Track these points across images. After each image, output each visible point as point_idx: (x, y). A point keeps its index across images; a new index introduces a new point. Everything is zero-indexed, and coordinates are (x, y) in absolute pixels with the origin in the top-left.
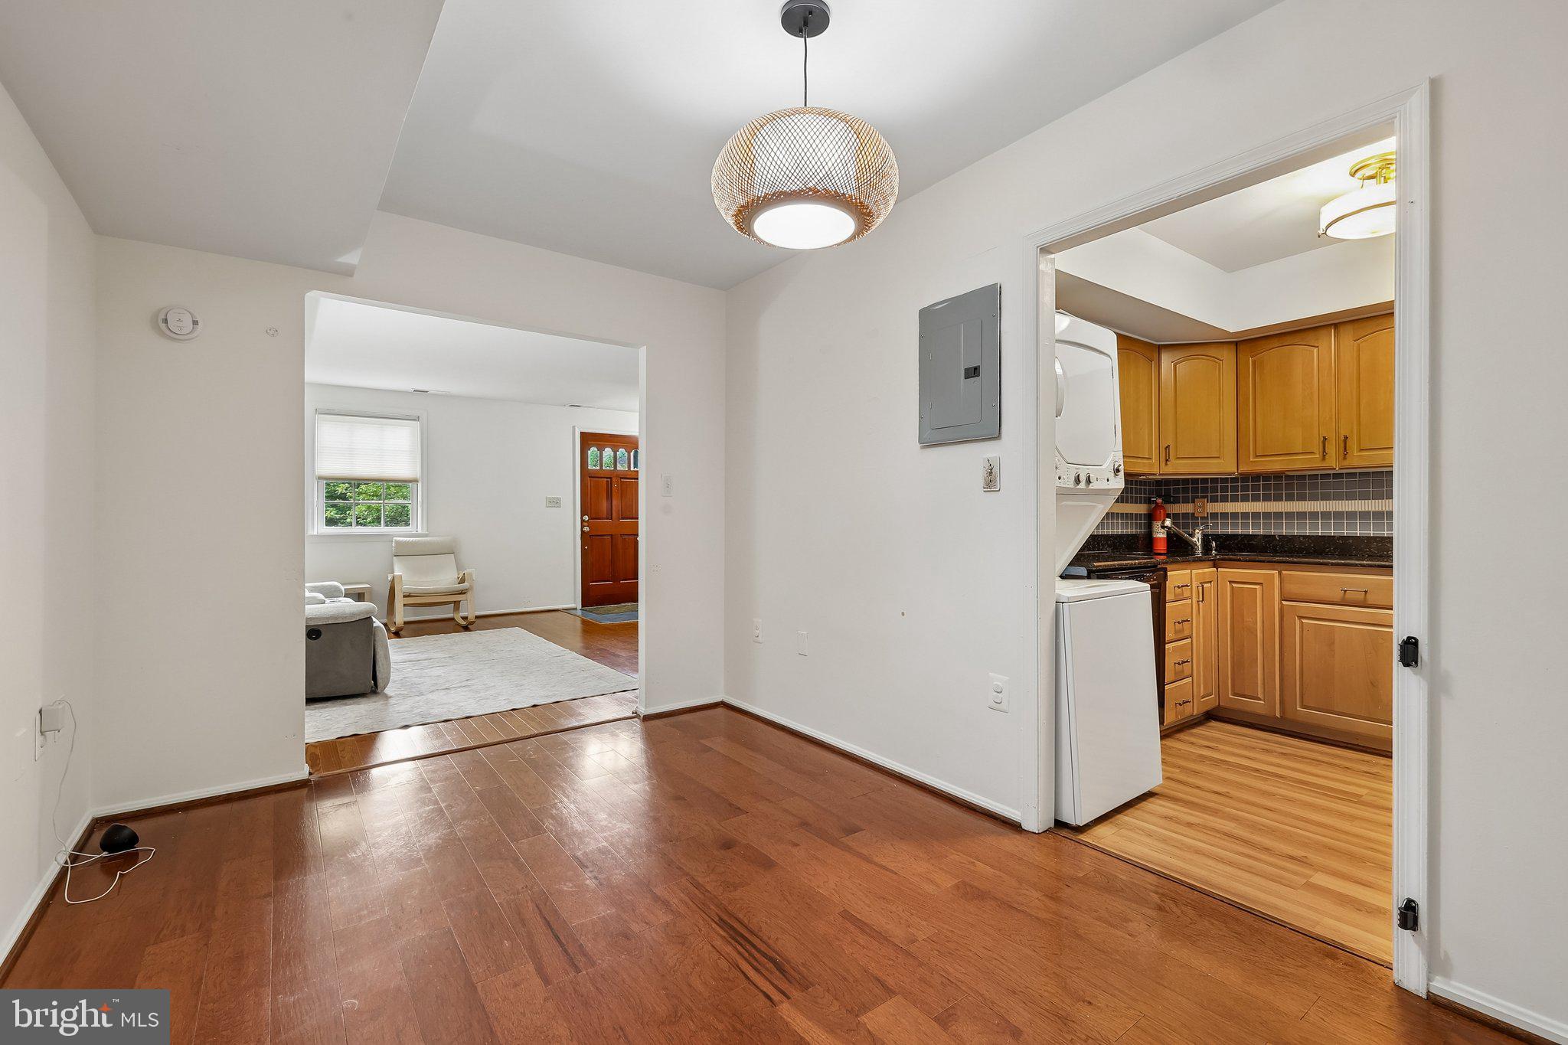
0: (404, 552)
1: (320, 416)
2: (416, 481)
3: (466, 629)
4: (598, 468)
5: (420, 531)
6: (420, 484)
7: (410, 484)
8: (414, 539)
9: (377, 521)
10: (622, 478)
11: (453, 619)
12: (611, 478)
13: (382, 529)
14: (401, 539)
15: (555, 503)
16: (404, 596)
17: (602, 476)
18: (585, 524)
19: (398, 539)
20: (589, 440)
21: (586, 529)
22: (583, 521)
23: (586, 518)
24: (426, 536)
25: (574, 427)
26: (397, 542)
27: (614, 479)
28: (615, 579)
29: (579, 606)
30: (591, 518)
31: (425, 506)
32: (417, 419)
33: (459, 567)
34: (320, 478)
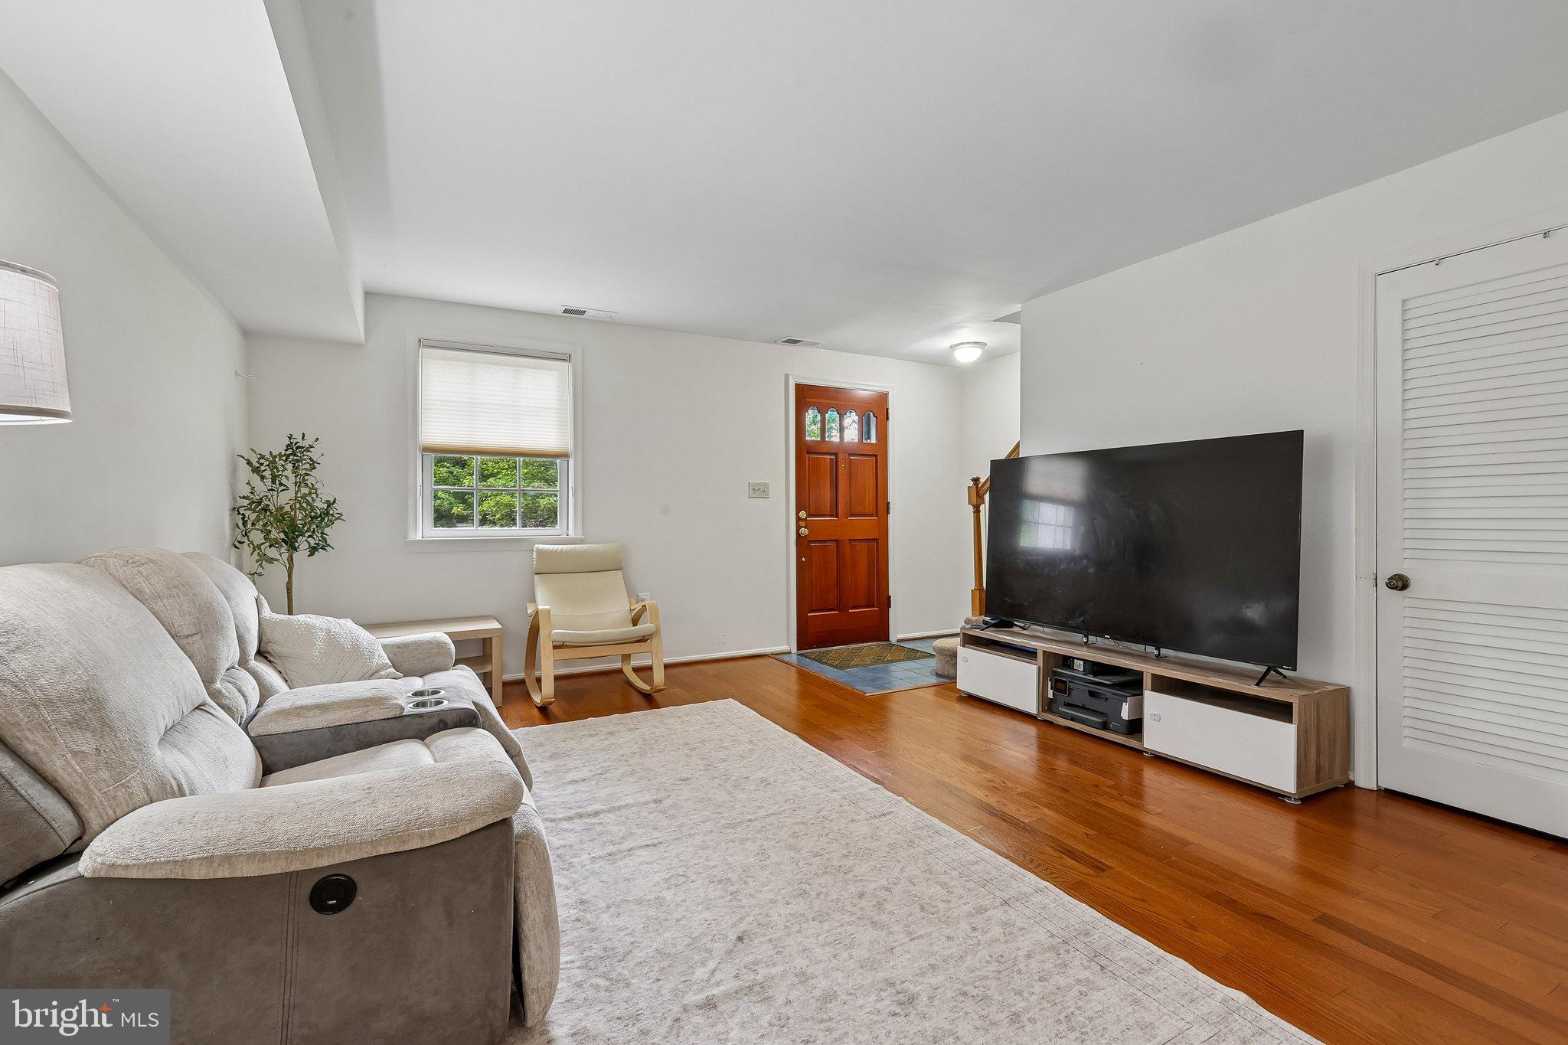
0: (549, 568)
1: (426, 350)
2: (565, 455)
3: (650, 701)
4: (819, 439)
5: (572, 534)
6: (571, 461)
7: (558, 461)
8: (565, 547)
9: (509, 519)
10: (850, 455)
11: (620, 671)
12: (836, 455)
13: (516, 531)
14: (546, 547)
15: (760, 491)
16: (555, 647)
17: (826, 451)
18: (802, 524)
19: (541, 546)
20: (807, 396)
21: (804, 531)
22: (798, 519)
23: (803, 514)
24: (581, 542)
25: (787, 376)
26: (539, 551)
27: (841, 457)
28: (842, 607)
29: (794, 650)
30: (809, 515)
31: (579, 495)
32: (568, 359)
33: (631, 593)
34: (427, 449)
